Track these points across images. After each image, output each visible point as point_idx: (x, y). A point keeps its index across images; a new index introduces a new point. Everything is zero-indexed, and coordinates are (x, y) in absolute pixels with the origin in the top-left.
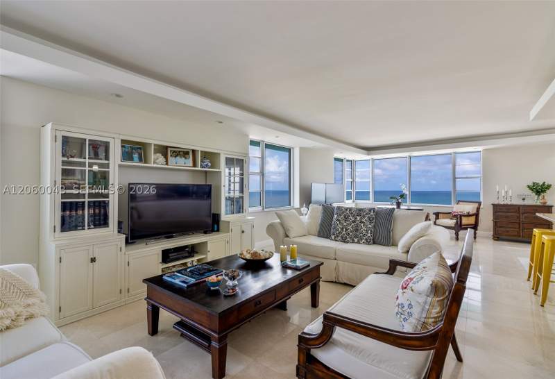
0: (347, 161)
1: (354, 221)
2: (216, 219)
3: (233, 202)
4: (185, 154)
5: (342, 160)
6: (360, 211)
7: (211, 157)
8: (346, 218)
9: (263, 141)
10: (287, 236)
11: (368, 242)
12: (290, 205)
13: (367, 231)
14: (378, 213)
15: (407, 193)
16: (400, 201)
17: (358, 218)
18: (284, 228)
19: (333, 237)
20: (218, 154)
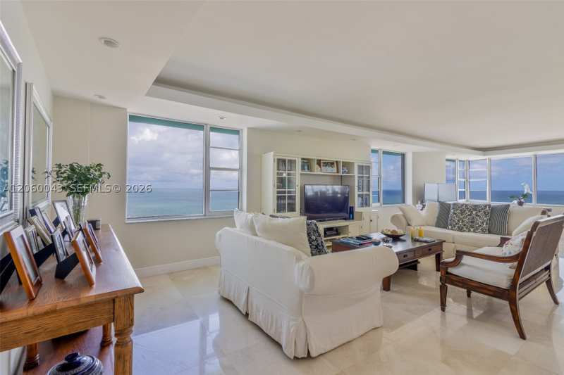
0: (460, 161)
1: (470, 215)
2: (351, 210)
3: (362, 198)
4: (332, 164)
5: (454, 161)
6: (476, 207)
7: (348, 165)
8: (462, 212)
9: (381, 149)
10: (409, 225)
11: (483, 232)
12: (404, 202)
13: (483, 223)
14: (493, 209)
15: (533, 193)
16: (522, 200)
17: (474, 212)
18: (405, 218)
19: (450, 227)
20: (353, 163)
